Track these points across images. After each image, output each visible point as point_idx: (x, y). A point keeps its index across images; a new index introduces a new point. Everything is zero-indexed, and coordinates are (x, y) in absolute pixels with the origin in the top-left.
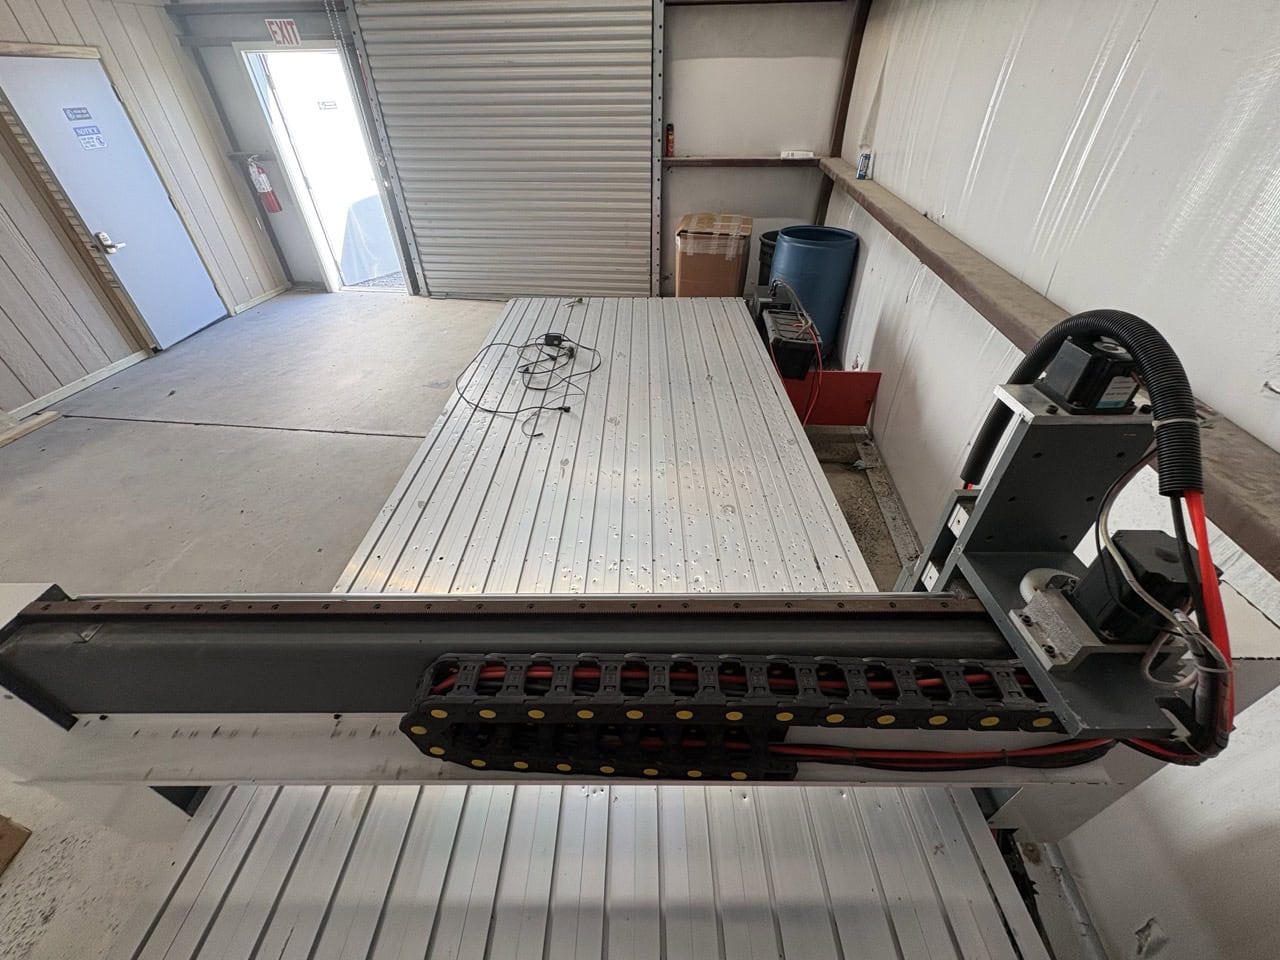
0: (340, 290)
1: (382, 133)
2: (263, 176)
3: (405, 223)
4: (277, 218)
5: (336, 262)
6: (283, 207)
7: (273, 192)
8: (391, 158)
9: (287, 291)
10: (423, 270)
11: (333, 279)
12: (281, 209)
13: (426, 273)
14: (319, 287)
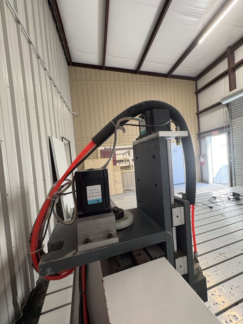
0: (212, 183)
1: (232, 149)
2: (203, 159)
3: (233, 169)
4: (203, 167)
5: (213, 178)
6: (205, 164)
7: (204, 162)
8: (233, 154)
9: (200, 182)
10: (235, 181)
11: (211, 181)
12: (204, 165)
13: (236, 183)
14: (207, 182)
